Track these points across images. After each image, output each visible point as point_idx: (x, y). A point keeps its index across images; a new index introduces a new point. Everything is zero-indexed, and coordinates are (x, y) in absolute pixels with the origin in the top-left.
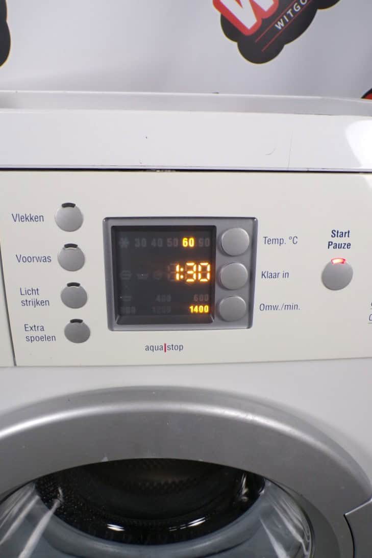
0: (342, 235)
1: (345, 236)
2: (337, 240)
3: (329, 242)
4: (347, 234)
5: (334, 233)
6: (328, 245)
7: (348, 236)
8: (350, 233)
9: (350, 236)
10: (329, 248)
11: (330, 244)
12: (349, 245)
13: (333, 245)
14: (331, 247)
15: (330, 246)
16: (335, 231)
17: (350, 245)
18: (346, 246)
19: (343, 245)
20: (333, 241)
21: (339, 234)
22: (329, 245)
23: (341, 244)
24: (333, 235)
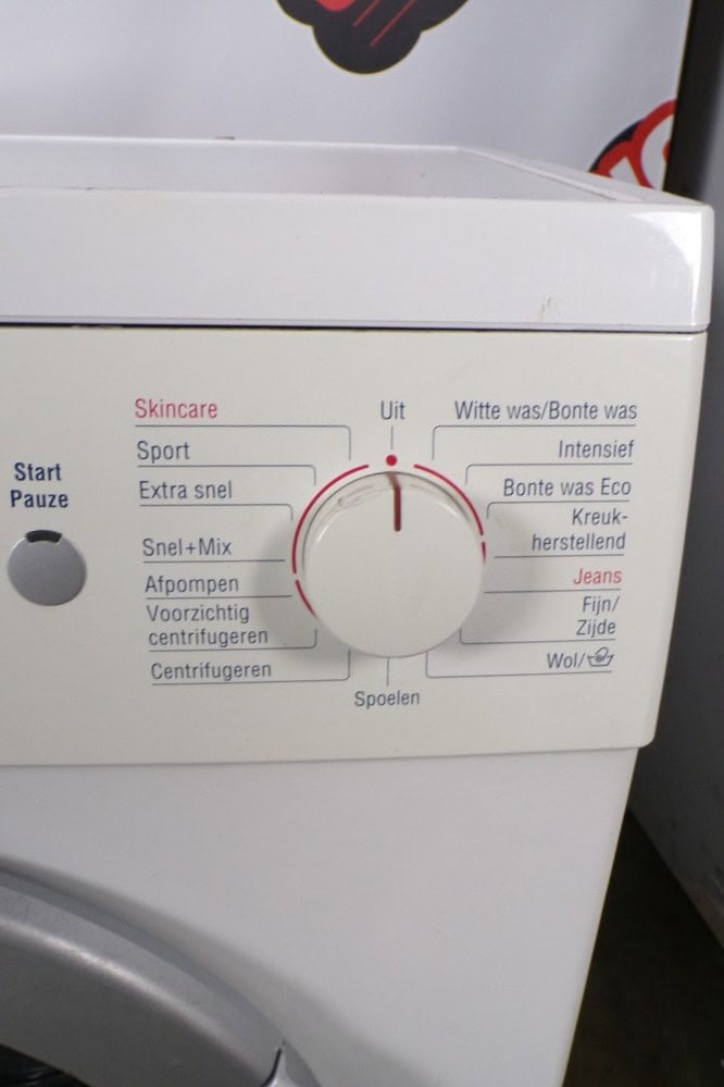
0: (41, 475)
1: (50, 478)
2: (29, 487)
3: (13, 492)
4: (54, 473)
5: (22, 471)
6: (10, 500)
7: (58, 478)
8: (61, 472)
9: (61, 477)
10: (13, 505)
11: (15, 496)
12: (63, 500)
13: (23, 500)
14: (20, 503)
15: (16, 502)
16: (23, 466)
17: (66, 499)
18: (56, 502)
19: (48, 500)
20: (21, 490)
21: (34, 473)
22: (13, 500)
23: (44, 497)
24: (20, 476)
